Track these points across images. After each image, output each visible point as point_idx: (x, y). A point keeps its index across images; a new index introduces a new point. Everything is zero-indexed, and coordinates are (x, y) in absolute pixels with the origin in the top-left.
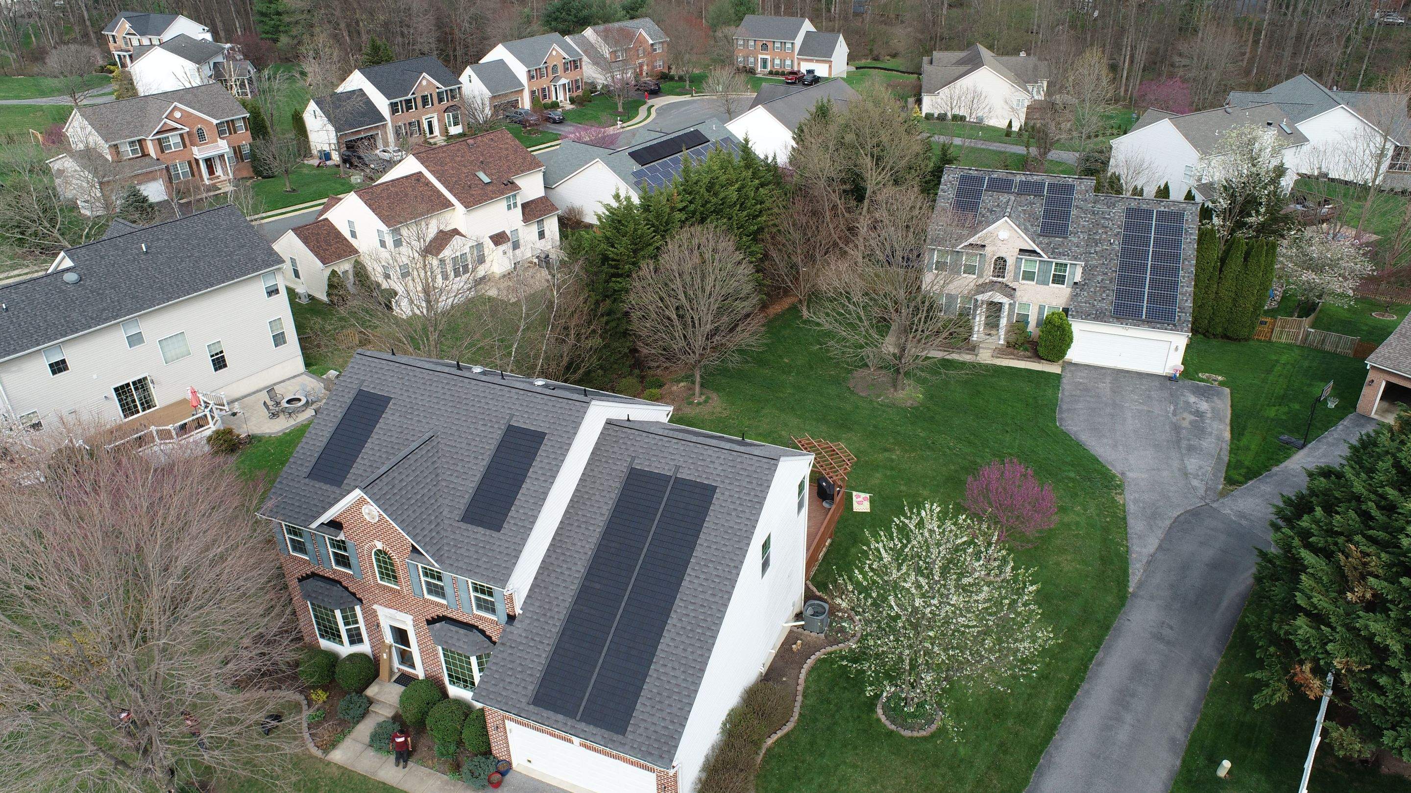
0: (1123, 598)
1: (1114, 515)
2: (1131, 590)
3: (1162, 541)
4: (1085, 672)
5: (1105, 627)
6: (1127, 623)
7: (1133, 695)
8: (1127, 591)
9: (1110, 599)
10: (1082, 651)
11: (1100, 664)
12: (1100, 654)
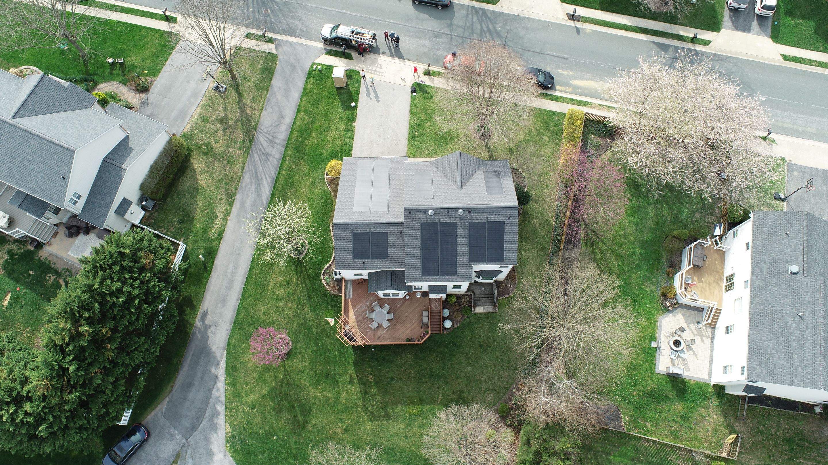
0: (229, 344)
1: (231, 409)
2: (226, 351)
3: (211, 397)
4: (243, 292)
5: (235, 321)
6: (227, 328)
7: (227, 287)
8: (227, 350)
9: (234, 341)
10: (244, 303)
11: (238, 299)
12: (238, 305)
